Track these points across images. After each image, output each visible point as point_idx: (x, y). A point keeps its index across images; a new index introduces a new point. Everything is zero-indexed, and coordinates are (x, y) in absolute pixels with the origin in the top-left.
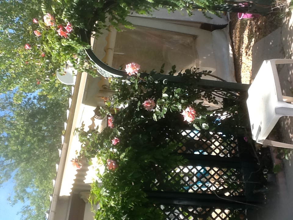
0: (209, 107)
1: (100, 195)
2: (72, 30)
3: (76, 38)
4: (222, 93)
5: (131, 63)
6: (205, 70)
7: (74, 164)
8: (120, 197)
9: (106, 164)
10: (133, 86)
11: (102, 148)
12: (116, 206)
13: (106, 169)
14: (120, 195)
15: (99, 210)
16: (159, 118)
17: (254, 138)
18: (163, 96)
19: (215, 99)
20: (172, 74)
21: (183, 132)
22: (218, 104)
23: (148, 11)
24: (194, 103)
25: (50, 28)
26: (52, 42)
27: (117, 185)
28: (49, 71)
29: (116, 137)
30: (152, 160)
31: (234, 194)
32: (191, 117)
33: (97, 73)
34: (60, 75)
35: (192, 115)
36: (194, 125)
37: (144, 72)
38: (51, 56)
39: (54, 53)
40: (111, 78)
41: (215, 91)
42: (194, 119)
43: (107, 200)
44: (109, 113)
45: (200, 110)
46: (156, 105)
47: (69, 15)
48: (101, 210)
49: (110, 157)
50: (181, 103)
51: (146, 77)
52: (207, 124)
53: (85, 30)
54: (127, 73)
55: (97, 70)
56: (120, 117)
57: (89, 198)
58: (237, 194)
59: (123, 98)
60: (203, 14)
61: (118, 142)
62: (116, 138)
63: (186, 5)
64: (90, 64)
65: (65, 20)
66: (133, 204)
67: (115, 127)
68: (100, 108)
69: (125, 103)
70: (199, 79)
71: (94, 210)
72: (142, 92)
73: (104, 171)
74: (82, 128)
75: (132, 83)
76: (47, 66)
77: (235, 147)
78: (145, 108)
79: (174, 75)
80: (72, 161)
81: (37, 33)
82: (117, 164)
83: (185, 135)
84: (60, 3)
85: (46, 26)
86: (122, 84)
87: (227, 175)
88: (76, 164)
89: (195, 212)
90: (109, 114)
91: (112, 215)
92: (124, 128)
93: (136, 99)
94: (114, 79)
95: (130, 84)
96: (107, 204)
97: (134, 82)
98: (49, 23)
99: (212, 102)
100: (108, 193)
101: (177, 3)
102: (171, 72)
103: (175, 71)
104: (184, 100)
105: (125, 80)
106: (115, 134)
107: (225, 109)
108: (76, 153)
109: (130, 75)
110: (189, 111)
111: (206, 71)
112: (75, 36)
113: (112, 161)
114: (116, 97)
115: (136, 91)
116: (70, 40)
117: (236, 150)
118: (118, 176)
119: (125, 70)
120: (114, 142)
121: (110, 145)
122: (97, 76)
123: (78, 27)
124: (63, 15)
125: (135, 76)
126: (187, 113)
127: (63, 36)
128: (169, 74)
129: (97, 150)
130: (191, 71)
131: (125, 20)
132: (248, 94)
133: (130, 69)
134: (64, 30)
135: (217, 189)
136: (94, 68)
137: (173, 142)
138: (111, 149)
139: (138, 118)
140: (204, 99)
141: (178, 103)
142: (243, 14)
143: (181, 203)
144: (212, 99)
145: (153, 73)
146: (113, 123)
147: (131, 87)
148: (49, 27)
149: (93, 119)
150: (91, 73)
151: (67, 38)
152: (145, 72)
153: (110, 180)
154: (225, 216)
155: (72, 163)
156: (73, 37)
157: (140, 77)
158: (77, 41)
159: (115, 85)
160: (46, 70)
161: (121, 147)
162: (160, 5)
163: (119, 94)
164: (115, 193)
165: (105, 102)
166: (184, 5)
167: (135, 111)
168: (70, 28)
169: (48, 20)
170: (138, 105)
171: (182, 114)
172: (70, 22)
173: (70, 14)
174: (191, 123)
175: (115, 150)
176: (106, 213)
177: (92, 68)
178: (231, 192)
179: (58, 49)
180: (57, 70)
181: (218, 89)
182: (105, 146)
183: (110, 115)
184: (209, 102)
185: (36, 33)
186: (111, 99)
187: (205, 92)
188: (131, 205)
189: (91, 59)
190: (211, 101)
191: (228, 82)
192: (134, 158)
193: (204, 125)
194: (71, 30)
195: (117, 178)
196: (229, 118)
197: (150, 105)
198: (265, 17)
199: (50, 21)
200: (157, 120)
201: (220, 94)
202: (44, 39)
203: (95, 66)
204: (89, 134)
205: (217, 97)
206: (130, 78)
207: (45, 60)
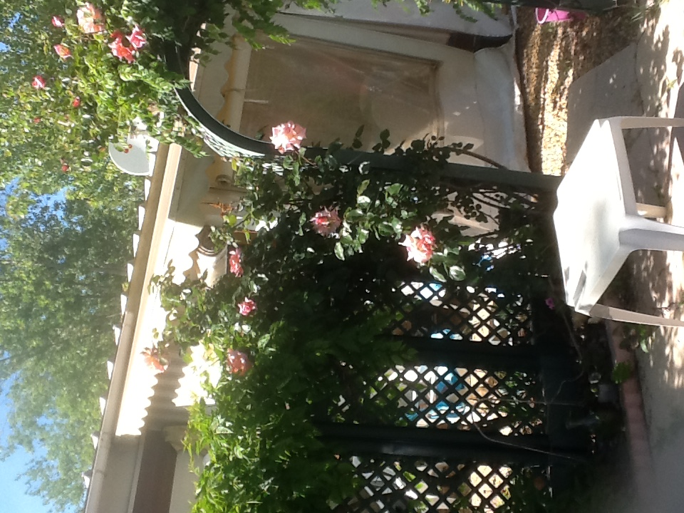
0: (466, 227)
1: (211, 433)
2: (144, 43)
3: (154, 64)
4: (497, 196)
5: (284, 123)
6: (457, 142)
7: (149, 361)
8: (258, 437)
9: (226, 361)
10: (290, 177)
11: (216, 324)
12: (247, 456)
13: (224, 372)
14: (258, 433)
15: (208, 468)
16: (350, 252)
17: (570, 302)
18: (358, 202)
19: (481, 210)
20: (380, 150)
21: (404, 286)
22: (486, 222)
23: (325, 1)
24: (431, 218)
25: (93, 37)
26: (98, 71)
27: (250, 408)
28: (91, 141)
29: (247, 297)
30: (331, 351)
31: (522, 431)
32: (424, 251)
33: (205, 147)
34: (117, 151)
35: (427, 245)
36: (431, 270)
37: (315, 144)
38: (96, 104)
39: (101, 96)
40: (237, 159)
41: (481, 190)
42: (431, 256)
43: (226, 445)
44: (232, 240)
45: (446, 235)
46: (342, 224)
47: (137, 8)
48: (213, 468)
49: (235, 343)
50: (401, 219)
51: (319, 156)
52: (460, 267)
53: (176, 45)
54: (276, 148)
55: (205, 140)
56: (258, 251)
57: (183, 439)
58: (530, 432)
59: (265, 205)
61: (254, 308)
62: (249, 299)
64: (188, 124)
65: (129, 19)
66: (288, 454)
67: (245, 273)
68: (211, 230)
69: (270, 218)
70: (443, 163)
71: (195, 467)
72: (309, 191)
73: (219, 376)
74: (167, 275)
75: (286, 172)
76: (85, 128)
77: (526, 322)
78: (317, 229)
79: (386, 153)
80: (144, 353)
81: (61, 49)
82: (250, 359)
83: (409, 295)
85: (82, 34)
86: (265, 173)
87: (507, 388)
88: (153, 361)
89: (431, 472)
90: (232, 243)
91: (238, 479)
92: (267, 276)
93: (295, 208)
94: (244, 160)
95: (281, 174)
96: (227, 453)
97: (291, 169)
98: (90, 27)
99: (473, 217)
100: (229, 428)
102: (379, 145)
103: (387, 144)
104: (408, 212)
105: (269, 165)
106: (247, 290)
107: (503, 232)
108: (154, 334)
109: (281, 152)
110: (421, 237)
111: (460, 145)
112: (153, 57)
113: (239, 354)
114: (249, 203)
115: (295, 189)
116: (141, 68)
117: (526, 330)
118: (254, 388)
119: (271, 141)
120: (243, 309)
121: (233, 315)
122: (203, 153)
123: (159, 36)
124: (125, 8)
125: (293, 154)
126: (415, 241)
127: (124, 59)
128: (373, 151)
129: (204, 329)
130: (426, 144)
131: (271, 21)
132: (556, 199)
133: (281, 138)
134: (126, 43)
135: (483, 419)
136: (198, 135)
137: (383, 310)
138: (237, 324)
139: (300, 253)
140: (455, 209)
141: (395, 218)
142: (547, 10)
143: (400, 452)
144: (474, 211)
145: (335, 148)
146: (241, 263)
147: (283, 180)
148: (91, 35)
149: (194, 255)
150: (189, 145)
151: (132, 62)
152: (319, 144)
153: (234, 398)
154: (502, 481)
155: (143, 357)
156: (146, 60)
157: (305, 156)
158: (156, 70)
159: (246, 175)
160: (83, 139)
161: (261, 321)
163: (255, 193)
164: (245, 427)
165: (223, 214)
167: (294, 237)
168: (140, 38)
169: (86, 19)
170: (301, 221)
171: (403, 244)
172: (139, 23)
173: (139, 5)
174: (423, 264)
175: (246, 328)
176: (223, 475)
177: (192, 134)
178: (516, 426)
179: (111, 88)
180: (110, 138)
181: (488, 187)
182: (223, 318)
183: (235, 245)
184: (467, 217)
185: (58, 49)
186: (236, 208)
187: (458, 193)
188: (283, 456)
189: (190, 114)
190: (470, 214)
191: (511, 169)
192: (291, 346)
193: (454, 270)
194: (142, 43)
195: (250, 394)
196: (512, 254)
197: (327, 223)
198: (597, 20)
199: (93, 21)
200: (343, 259)
201: (492, 198)
202: (78, 65)
203: (200, 129)
204: (185, 291)
205: (485, 205)
206: (283, 159)
207: (80, 114)
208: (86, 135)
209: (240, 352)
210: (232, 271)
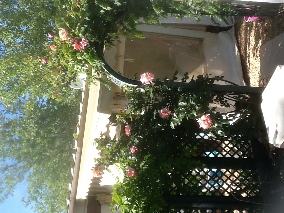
1: (122, 204)
2: (87, 44)
5: (145, 72)
6: (217, 76)
7: (94, 173)
10: (148, 94)
13: (125, 176)
14: (143, 203)
16: (176, 124)
17: (271, 142)
18: (179, 105)
19: (227, 102)
20: (184, 80)
21: (197, 135)
22: (230, 107)
23: (158, 19)
26: (68, 56)
28: (65, 83)
29: (134, 145)
31: (251, 195)
32: (206, 124)
36: (210, 133)
38: (67, 68)
39: (70, 66)
40: (126, 87)
41: (227, 94)
42: (210, 127)
44: (126, 122)
46: (173, 114)
49: (129, 164)
50: (195, 109)
51: (160, 85)
52: (222, 131)
53: (99, 43)
54: (142, 83)
55: (111, 80)
56: (137, 126)
58: (254, 195)
59: (138, 107)
60: (212, 21)
61: (136, 150)
62: (134, 146)
63: (196, 13)
64: (105, 75)
65: (80, 35)
67: (132, 135)
68: (116, 117)
69: (141, 111)
70: (211, 85)
73: (123, 178)
74: (101, 138)
76: (63, 78)
77: (249, 148)
78: (161, 116)
79: (187, 82)
80: (92, 170)
82: (136, 171)
83: (199, 139)
84: (74, 17)
85: (61, 41)
86: (137, 92)
87: (243, 176)
88: (96, 172)
92: (142, 136)
93: (151, 107)
94: (128, 88)
95: (144, 92)
96: (129, 212)
98: (64, 38)
101: (186, 12)
102: (184, 78)
103: (187, 78)
105: (139, 89)
106: (133, 142)
107: (237, 112)
108: (95, 160)
109: (145, 85)
111: (218, 77)
112: (90, 49)
113: (131, 169)
114: (132, 106)
116: (85, 54)
117: (250, 151)
118: (139, 183)
119: (140, 80)
120: (132, 150)
121: (128, 153)
125: (150, 85)
127: (78, 50)
128: (181, 81)
130: (203, 77)
133: (145, 79)
134: (79, 44)
135: (234, 190)
137: (189, 146)
139: (155, 126)
140: (216, 102)
141: (194, 111)
142: (249, 17)
143: (200, 206)
144: (224, 103)
146: (130, 131)
148: (65, 41)
149: (108, 126)
150: (106, 83)
151: (81, 51)
152: (158, 80)
156: (87, 50)
157: (154, 85)
159: (130, 94)
160: (62, 82)
161: (140, 155)
162: (169, 13)
163: (135, 103)
164: (136, 200)
166: (194, 13)
167: (152, 120)
168: (85, 42)
169: (63, 35)
170: (154, 113)
171: (198, 122)
172: (84, 36)
175: (134, 158)
177: (107, 79)
178: (248, 193)
181: (230, 92)
182: (123, 153)
183: (127, 123)
184: (222, 106)
185: (52, 47)
187: (217, 96)
189: (106, 71)
190: (223, 104)
191: (240, 85)
192: (154, 165)
193: (219, 132)
196: (242, 120)
197: (167, 115)
199: (65, 35)
200: (174, 128)
201: (232, 97)
202: (59, 53)
203: (110, 77)
204: (108, 144)
205: (229, 100)
206: (145, 87)
207: (61, 72)
208: (63, 81)
209: (132, 168)
210: (126, 134)
